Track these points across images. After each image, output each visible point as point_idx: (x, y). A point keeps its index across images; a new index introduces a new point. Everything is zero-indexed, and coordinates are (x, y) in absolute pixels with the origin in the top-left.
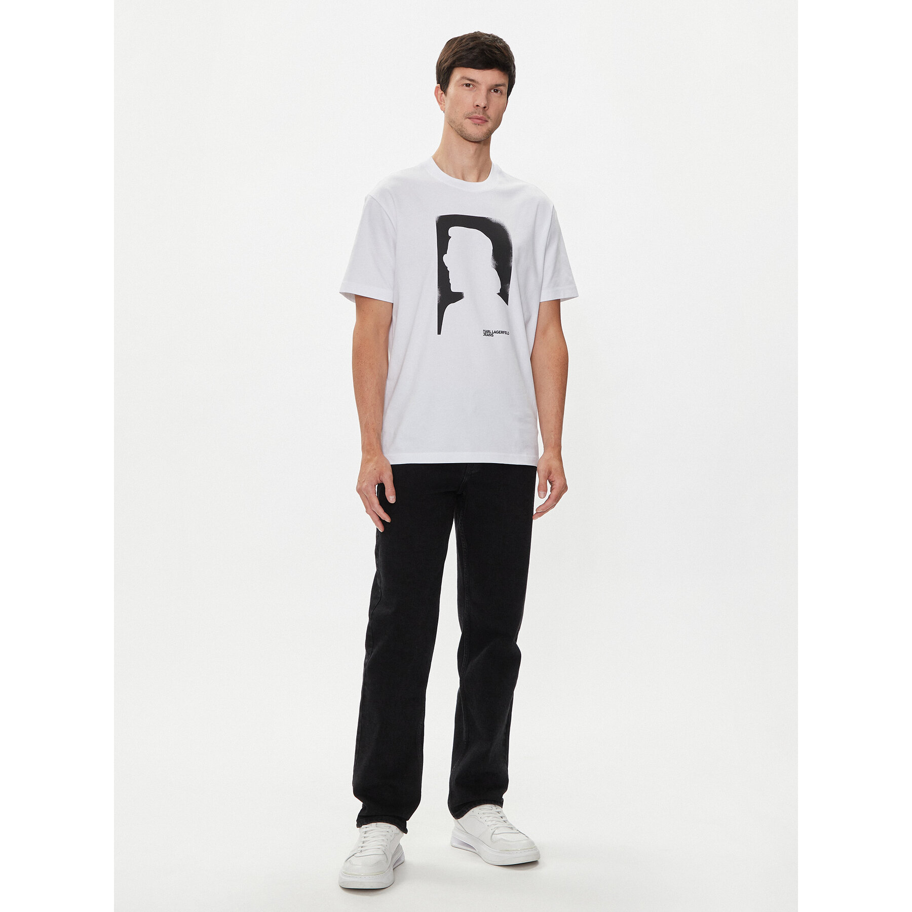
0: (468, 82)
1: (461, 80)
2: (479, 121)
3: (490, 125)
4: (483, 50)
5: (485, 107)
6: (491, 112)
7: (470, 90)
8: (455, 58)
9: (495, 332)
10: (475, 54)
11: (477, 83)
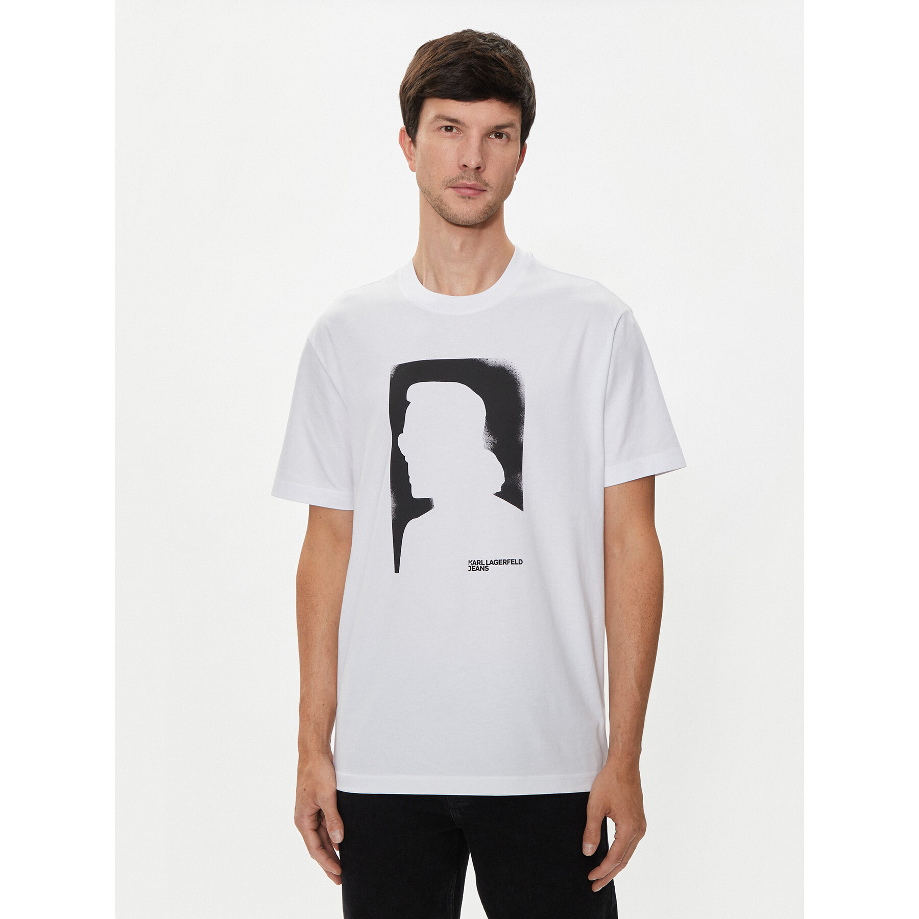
0: (449, 124)
1: (435, 120)
2: (470, 192)
3: (489, 197)
4: (470, 66)
5: (478, 168)
6: (491, 175)
7: (453, 137)
8: (423, 82)
9: (492, 563)
10: (459, 74)
11: (464, 124)
